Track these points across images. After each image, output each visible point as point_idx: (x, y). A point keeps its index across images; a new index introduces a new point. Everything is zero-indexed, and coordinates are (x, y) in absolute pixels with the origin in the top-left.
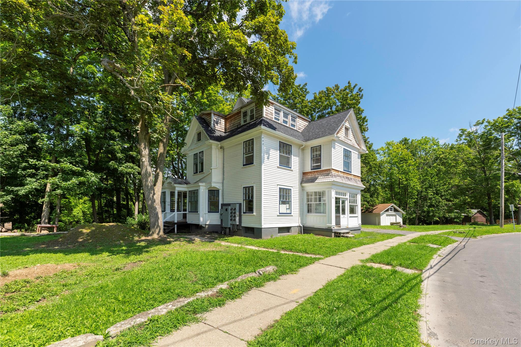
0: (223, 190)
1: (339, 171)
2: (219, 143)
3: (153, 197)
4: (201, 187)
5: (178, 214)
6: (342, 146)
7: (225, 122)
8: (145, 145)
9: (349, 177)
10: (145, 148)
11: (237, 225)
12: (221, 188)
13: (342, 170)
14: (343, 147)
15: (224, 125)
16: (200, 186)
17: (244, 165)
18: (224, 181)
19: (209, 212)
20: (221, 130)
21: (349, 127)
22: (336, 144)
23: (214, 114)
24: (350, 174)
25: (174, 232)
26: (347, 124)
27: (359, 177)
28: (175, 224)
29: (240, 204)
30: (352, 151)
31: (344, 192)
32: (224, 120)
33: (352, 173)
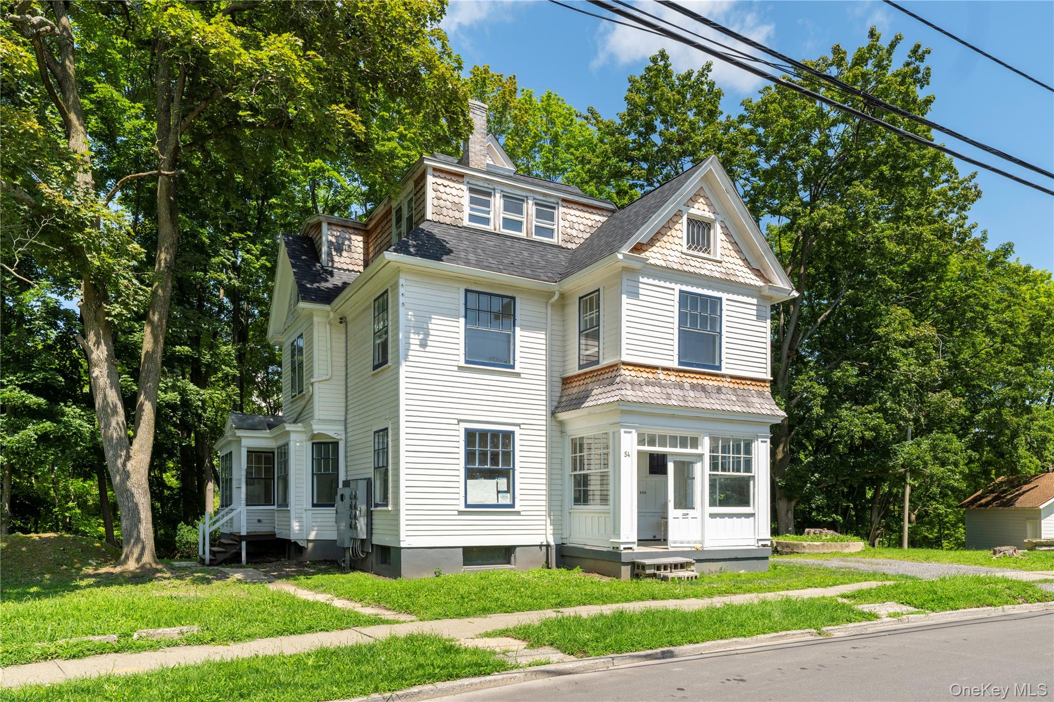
0: (346, 442)
1: (657, 368)
2: (327, 307)
3: (124, 465)
4: (293, 437)
5: (248, 512)
6: (673, 285)
7: (366, 243)
8: (97, 335)
9: (710, 383)
10: (98, 343)
11: (363, 541)
12: (343, 437)
13: (675, 364)
14: (678, 287)
15: (362, 251)
16: (288, 433)
17: (375, 368)
18: (348, 416)
19: (314, 505)
20: (351, 267)
21: (712, 216)
22: (641, 280)
23: (329, 224)
24: (717, 375)
25: (240, 561)
26: (700, 210)
27: (764, 381)
28: (242, 538)
29: (369, 481)
30: (725, 296)
31: (689, 434)
32: (360, 238)
33: (724, 371)
